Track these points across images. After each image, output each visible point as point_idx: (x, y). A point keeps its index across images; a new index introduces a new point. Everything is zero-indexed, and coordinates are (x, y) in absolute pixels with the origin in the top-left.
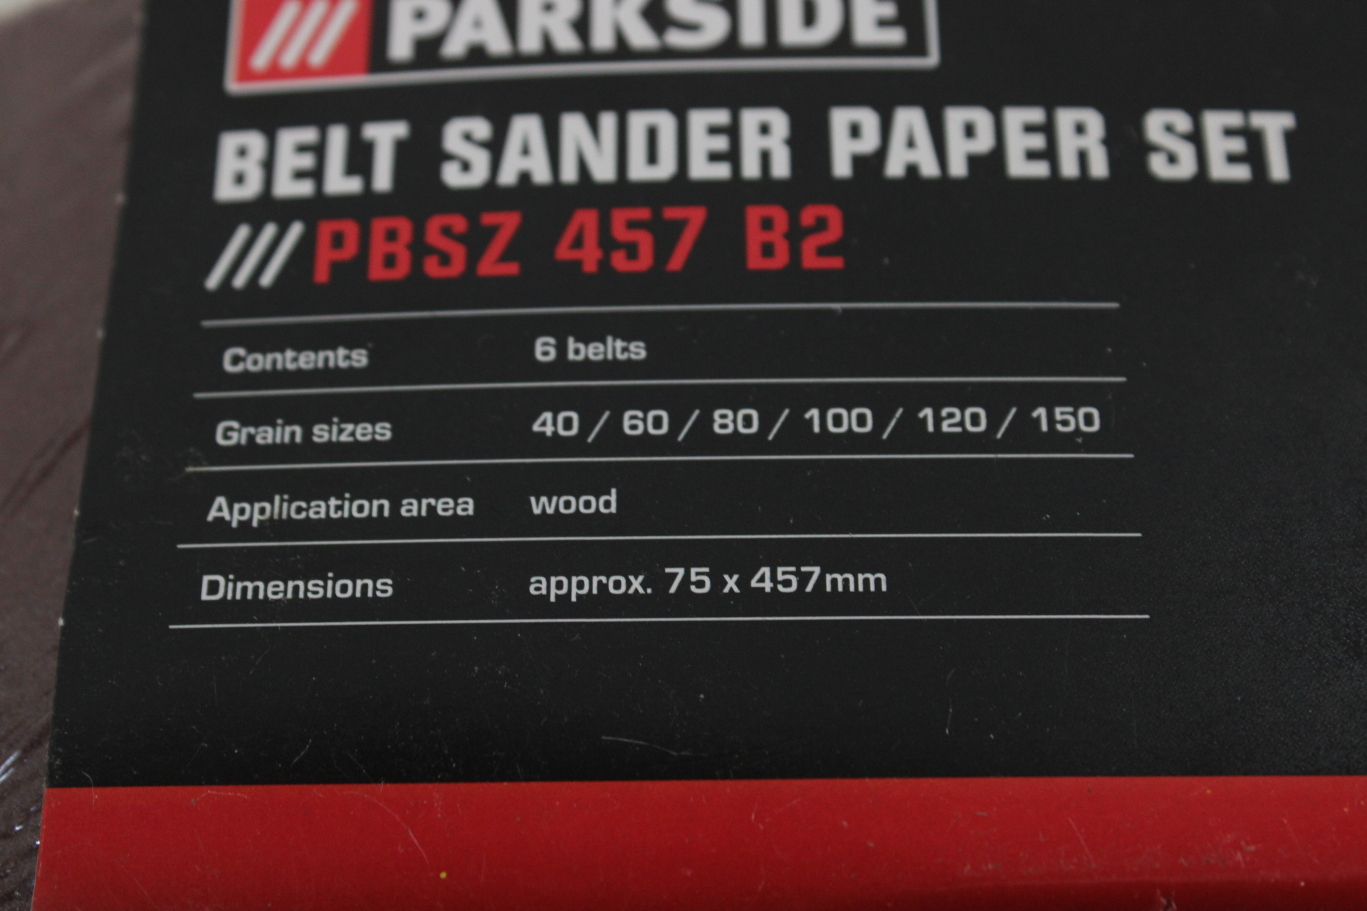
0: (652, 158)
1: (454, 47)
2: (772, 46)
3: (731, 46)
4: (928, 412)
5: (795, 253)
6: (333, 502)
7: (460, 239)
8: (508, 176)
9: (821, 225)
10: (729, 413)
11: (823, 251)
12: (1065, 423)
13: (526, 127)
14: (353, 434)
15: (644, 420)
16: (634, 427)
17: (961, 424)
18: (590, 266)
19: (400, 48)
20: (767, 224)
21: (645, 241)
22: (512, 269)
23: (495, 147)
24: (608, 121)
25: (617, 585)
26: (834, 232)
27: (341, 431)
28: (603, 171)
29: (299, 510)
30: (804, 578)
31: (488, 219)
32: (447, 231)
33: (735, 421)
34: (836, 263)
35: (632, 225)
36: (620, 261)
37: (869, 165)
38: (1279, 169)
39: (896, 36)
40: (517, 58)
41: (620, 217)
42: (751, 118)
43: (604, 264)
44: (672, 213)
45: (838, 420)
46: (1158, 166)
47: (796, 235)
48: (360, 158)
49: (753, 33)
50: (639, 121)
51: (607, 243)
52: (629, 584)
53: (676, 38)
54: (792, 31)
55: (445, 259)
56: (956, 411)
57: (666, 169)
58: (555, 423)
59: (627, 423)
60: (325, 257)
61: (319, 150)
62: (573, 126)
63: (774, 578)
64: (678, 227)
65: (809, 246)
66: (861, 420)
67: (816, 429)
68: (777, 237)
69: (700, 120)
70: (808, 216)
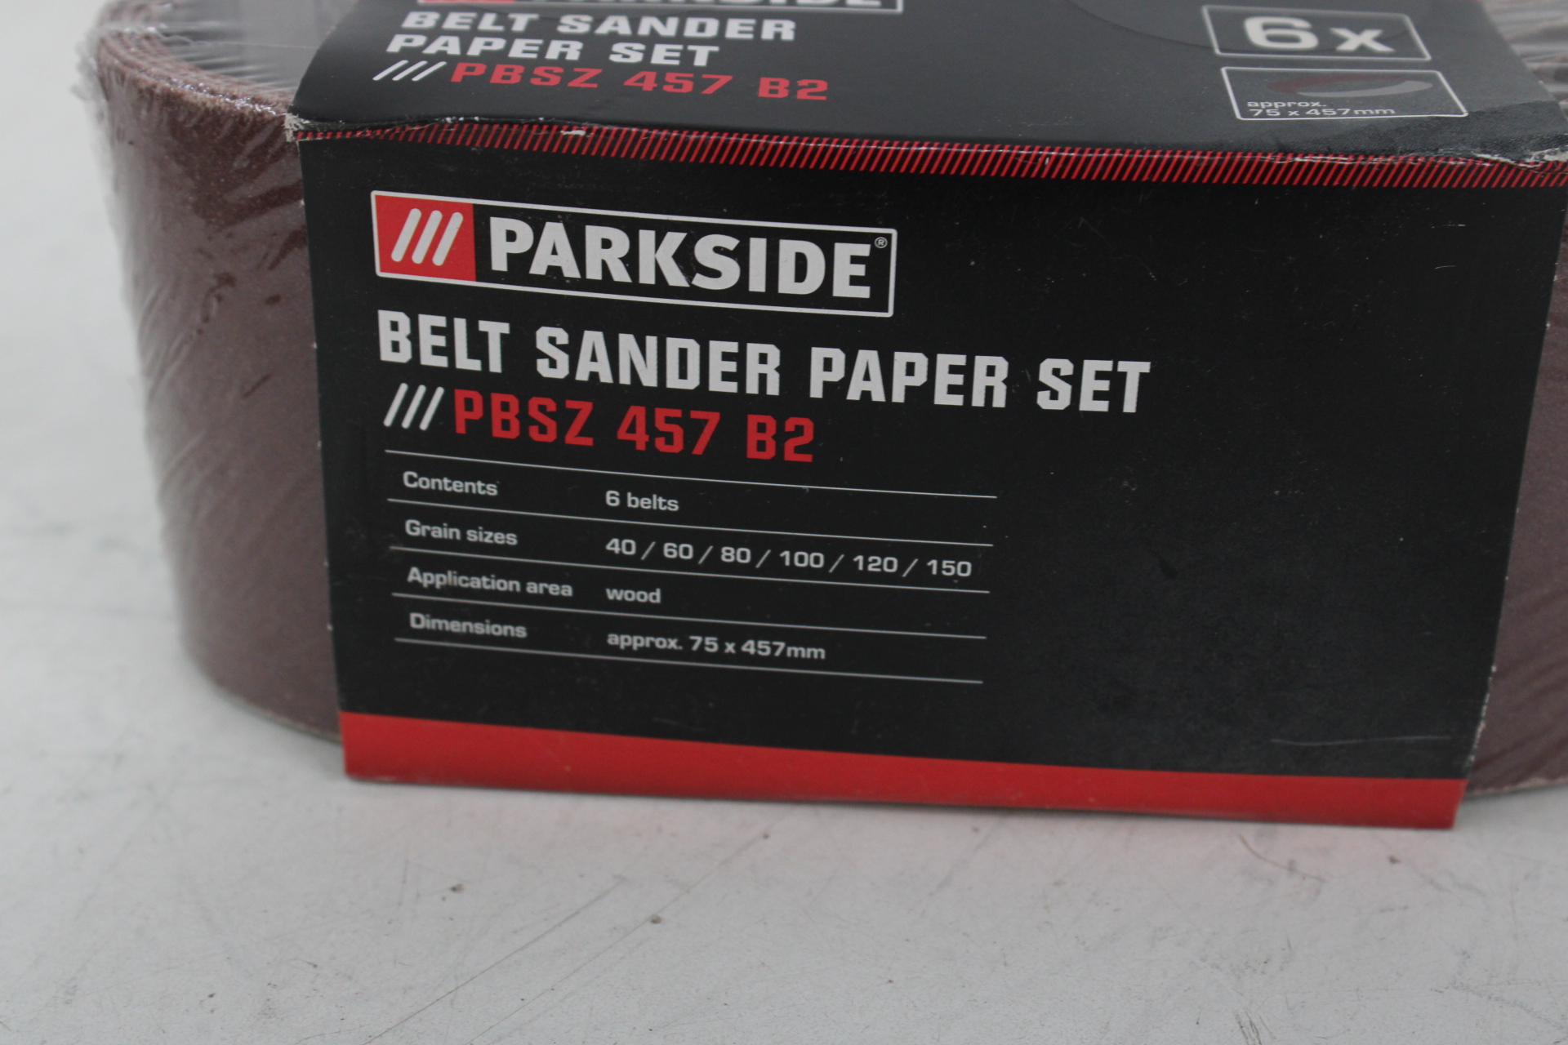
0: (683, 374)
1: (538, 268)
2: (772, 294)
3: (740, 291)
4: (860, 558)
5: (780, 449)
6: (485, 579)
7: (551, 415)
8: (582, 375)
9: (799, 431)
10: (732, 549)
11: (799, 450)
12: (948, 570)
13: (593, 339)
14: (492, 538)
15: (677, 549)
16: (671, 553)
17: (881, 567)
18: (641, 446)
19: (499, 263)
20: (762, 428)
21: (678, 432)
22: (588, 441)
23: (573, 350)
24: (651, 342)
25: (661, 643)
26: (807, 437)
27: (485, 536)
28: (649, 379)
29: (464, 582)
30: (774, 648)
31: (571, 404)
32: (542, 409)
33: (735, 555)
34: (807, 458)
35: (668, 420)
36: (660, 444)
37: (835, 390)
38: (1130, 405)
39: (864, 292)
40: (583, 283)
41: (661, 414)
42: (754, 350)
43: (650, 444)
44: (696, 414)
45: (801, 559)
46: (1043, 400)
47: (781, 437)
48: (478, 344)
49: (757, 284)
50: (674, 344)
51: (652, 431)
52: (668, 643)
53: (700, 281)
54: (787, 284)
55: (543, 430)
56: (878, 559)
57: (692, 382)
58: (620, 546)
59: (666, 551)
60: (461, 416)
61: (448, 332)
62: (627, 343)
63: (756, 647)
64: (701, 424)
65: (790, 445)
66: (817, 560)
67: (787, 563)
68: (768, 437)
69: (717, 347)
70: (790, 424)
